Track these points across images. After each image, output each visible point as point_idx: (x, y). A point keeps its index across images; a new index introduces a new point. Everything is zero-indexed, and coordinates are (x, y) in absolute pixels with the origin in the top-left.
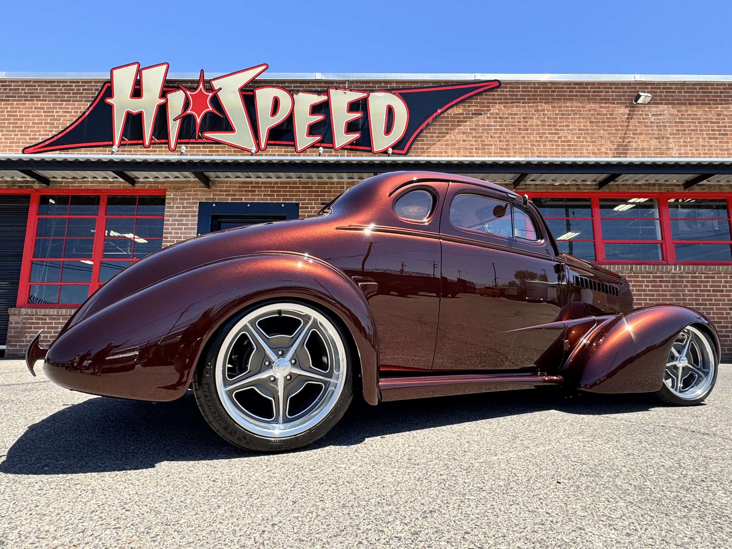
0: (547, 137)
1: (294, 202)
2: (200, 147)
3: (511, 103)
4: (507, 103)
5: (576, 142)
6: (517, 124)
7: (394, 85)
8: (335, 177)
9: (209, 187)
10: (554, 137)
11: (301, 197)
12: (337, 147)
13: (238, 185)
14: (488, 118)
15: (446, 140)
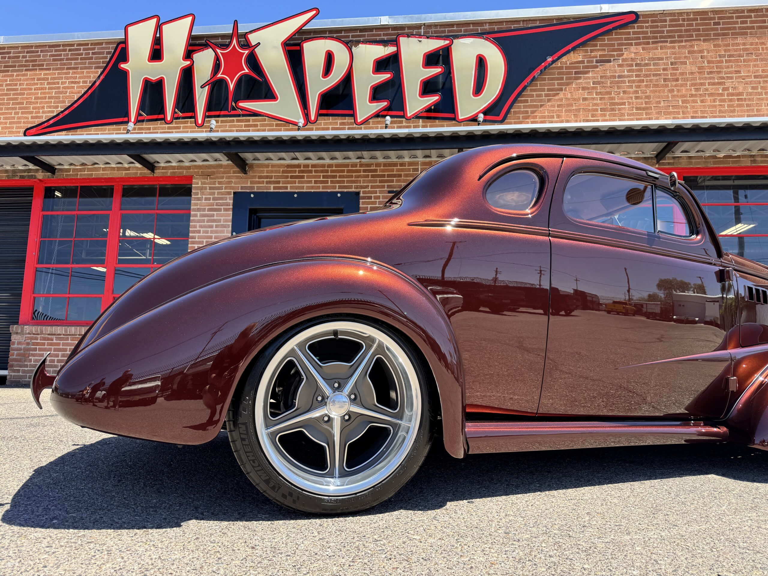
0: (707, 90)
1: (353, 190)
2: (233, 121)
3: (653, 43)
4: (648, 43)
5: (751, 94)
6: (662, 72)
7: (487, 27)
8: (406, 156)
9: (245, 172)
10: (718, 89)
11: (362, 184)
12: (409, 115)
13: (281, 169)
14: (620, 66)
15: (559, 99)
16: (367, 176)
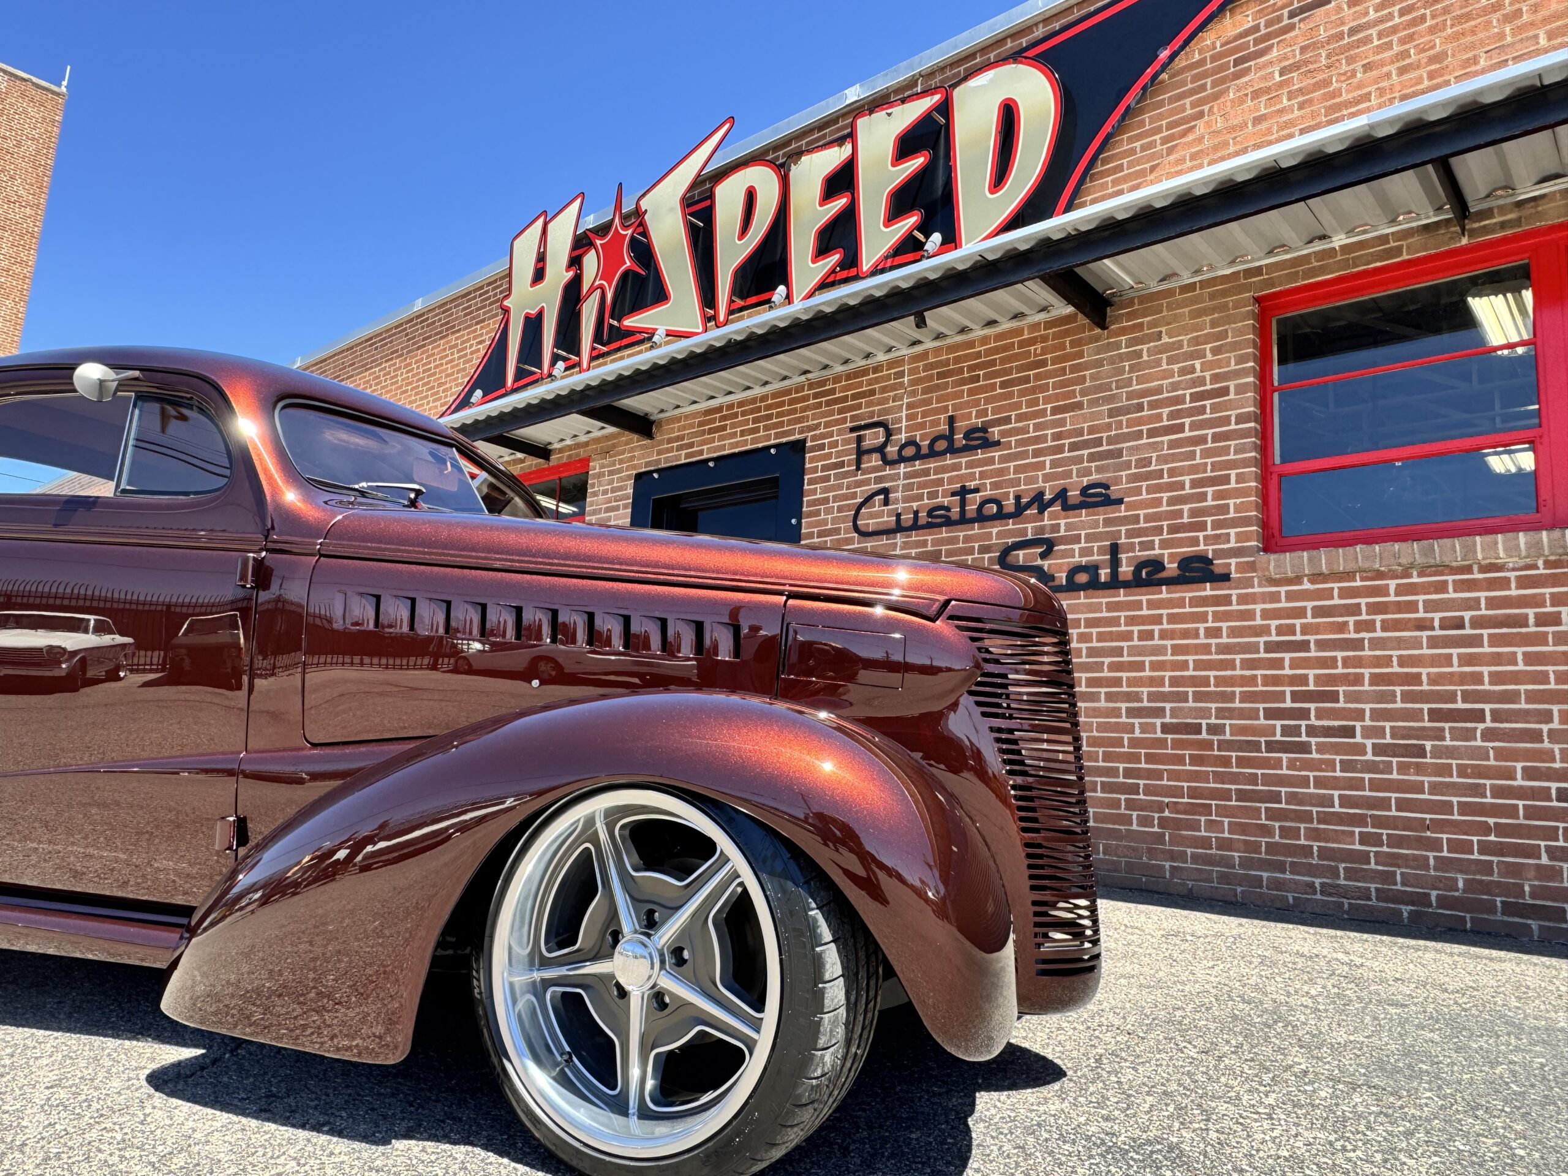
1: (797, 437)
9: (648, 437)
11: (810, 423)
12: (865, 268)
13: (697, 421)
14: (1353, 3)
15: (1194, 140)
16: (819, 405)
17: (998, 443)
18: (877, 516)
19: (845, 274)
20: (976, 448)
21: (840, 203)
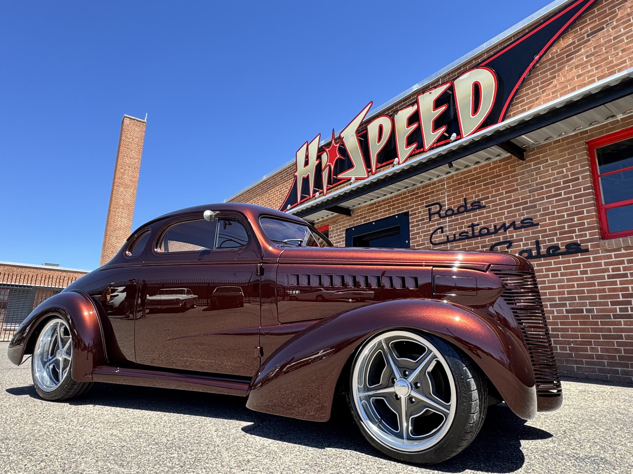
1: (405, 211)
9: (350, 215)
11: (410, 205)
12: (426, 148)
13: (367, 208)
15: (553, 87)
16: (413, 199)
17: (485, 207)
18: (439, 237)
19: (418, 151)
20: (476, 209)
21: (415, 126)
